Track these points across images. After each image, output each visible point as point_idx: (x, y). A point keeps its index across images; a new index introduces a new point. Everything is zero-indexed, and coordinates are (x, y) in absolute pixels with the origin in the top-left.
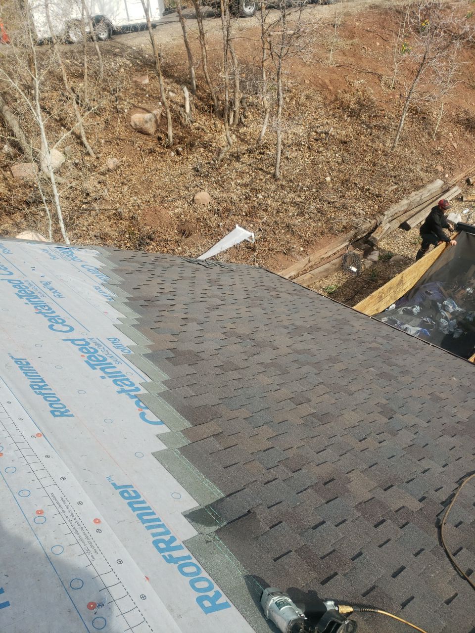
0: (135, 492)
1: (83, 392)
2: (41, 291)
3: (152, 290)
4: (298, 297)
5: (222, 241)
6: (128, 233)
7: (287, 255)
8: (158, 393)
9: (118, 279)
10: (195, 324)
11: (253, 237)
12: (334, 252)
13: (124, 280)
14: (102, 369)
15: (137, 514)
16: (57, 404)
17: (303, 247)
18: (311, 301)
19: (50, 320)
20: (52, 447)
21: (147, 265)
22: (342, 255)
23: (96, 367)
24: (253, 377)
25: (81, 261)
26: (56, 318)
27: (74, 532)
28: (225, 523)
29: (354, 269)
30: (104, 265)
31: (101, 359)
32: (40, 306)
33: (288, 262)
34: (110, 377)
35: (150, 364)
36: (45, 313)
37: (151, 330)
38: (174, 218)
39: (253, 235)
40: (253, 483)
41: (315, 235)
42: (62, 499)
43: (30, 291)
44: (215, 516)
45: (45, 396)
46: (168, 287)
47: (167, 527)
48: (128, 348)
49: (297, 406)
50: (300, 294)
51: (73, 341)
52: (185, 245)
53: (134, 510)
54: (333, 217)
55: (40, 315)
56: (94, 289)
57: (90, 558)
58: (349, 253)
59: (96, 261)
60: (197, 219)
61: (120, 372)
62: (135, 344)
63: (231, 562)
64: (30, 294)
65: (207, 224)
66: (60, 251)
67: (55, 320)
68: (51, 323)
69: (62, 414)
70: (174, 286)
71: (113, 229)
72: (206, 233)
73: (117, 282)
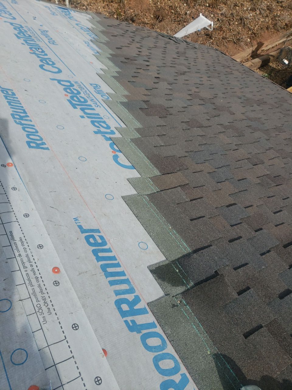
0: (101, 237)
1: (62, 128)
2: (38, 37)
3: (132, 51)
4: (247, 76)
5: (187, 26)
6: (116, 14)
7: (236, 44)
8: (131, 139)
9: (104, 39)
10: (166, 83)
11: (212, 25)
12: (273, 46)
13: (109, 40)
14: (82, 110)
15: (101, 265)
16: (35, 135)
17: (250, 38)
18: (257, 80)
19: (41, 61)
20: (21, 179)
21: (129, 33)
22: (279, 49)
23: (77, 106)
24: (214, 136)
25: (76, 20)
26: (48, 60)
27: (27, 282)
28: (192, 284)
29: (286, 62)
30: (94, 27)
31: (82, 100)
32: (34, 48)
33: (235, 50)
34: (88, 117)
35: (125, 112)
36: (38, 54)
37: (128, 82)
38: (152, 4)
39: (212, 23)
40: (218, 239)
41: (261, 29)
42: (21, 240)
43: (28, 35)
44: (182, 274)
45: (24, 126)
46: (145, 52)
47: (132, 283)
48: (107, 95)
49: (254, 167)
50: (248, 74)
51: (59, 81)
52: (158, 28)
53: (99, 259)
54: (278, 14)
55: (34, 55)
56: (84, 43)
57: (41, 320)
58: (285, 47)
59: (88, 22)
60: (170, 6)
61: (98, 114)
62: (114, 92)
63: (199, 335)
64: (27, 37)
65: (177, 12)
66: (60, 10)
67: (46, 61)
68: (42, 63)
69: (38, 146)
70: (150, 51)
71: (105, 10)
72: (175, 19)
73: (104, 41)
